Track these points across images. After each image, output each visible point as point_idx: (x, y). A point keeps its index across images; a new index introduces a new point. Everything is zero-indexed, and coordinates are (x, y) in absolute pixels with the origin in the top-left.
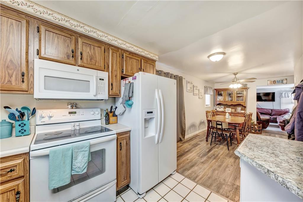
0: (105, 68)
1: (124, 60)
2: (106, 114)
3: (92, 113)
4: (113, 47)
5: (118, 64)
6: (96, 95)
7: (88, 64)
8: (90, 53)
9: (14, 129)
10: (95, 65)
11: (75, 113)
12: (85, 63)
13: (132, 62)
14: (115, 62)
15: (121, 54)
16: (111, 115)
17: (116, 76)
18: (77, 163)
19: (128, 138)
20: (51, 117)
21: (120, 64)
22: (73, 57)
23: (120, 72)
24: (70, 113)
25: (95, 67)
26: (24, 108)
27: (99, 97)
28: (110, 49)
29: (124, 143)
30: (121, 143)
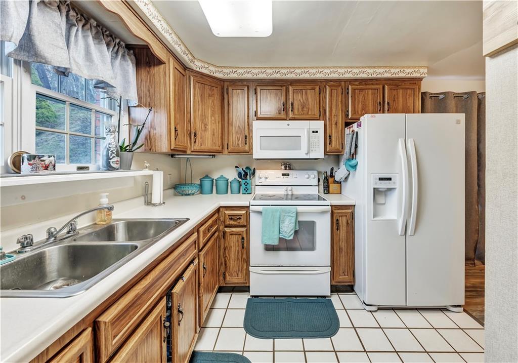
0: (321, 116)
1: (350, 96)
2: (325, 179)
3: (307, 176)
4: (332, 83)
5: (340, 106)
6: (308, 153)
7: (299, 114)
8: (301, 100)
9: (241, 187)
10: (308, 114)
11: (288, 175)
12: (296, 115)
13: (364, 96)
14: (334, 103)
15: (345, 87)
16: (331, 180)
17: (336, 124)
18: (284, 226)
19: (349, 216)
20: (266, 178)
21: (344, 103)
22: (283, 110)
23: (344, 116)
24: (283, 175)
25: (307, 117)
26: (247, 168)
27: (312, 156)
28: (327, 87)
29: (343, 221)
30: (337, 220)
